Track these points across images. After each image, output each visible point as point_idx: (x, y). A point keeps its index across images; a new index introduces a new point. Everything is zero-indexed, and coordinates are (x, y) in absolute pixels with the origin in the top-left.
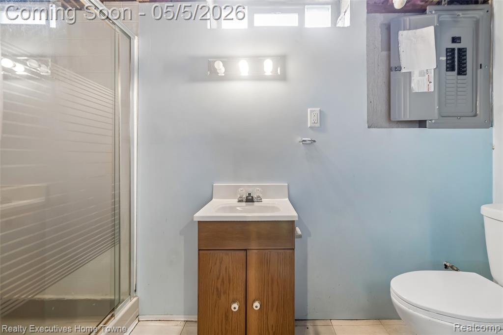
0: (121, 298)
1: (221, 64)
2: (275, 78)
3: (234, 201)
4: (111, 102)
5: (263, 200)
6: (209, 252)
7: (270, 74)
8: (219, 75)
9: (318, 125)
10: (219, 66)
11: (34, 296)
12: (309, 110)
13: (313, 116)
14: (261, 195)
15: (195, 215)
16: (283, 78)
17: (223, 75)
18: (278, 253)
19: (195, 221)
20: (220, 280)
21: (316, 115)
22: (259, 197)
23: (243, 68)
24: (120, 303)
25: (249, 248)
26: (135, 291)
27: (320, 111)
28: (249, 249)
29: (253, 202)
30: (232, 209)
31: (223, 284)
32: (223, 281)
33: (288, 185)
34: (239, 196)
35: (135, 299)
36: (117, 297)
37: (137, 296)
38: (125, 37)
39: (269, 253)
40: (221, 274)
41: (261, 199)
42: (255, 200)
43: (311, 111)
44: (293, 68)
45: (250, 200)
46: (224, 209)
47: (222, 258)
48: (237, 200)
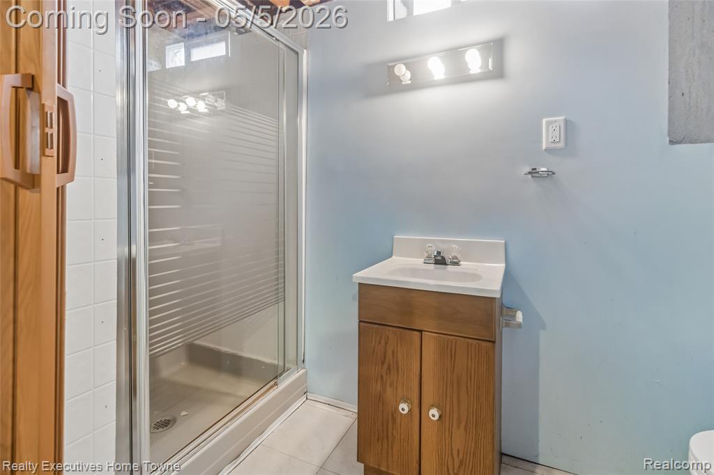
0: (286, 366)
1: (403, 68)
2: (485, 77)
3: (418, 262)
4: (274, 134)
5: (461, 263)
6: (372, 326)
7: (479, 71)
8: (403, 83)
9: (561, 145)
10: (402, 71)
11: (195, 340)
12: (544, 120)
13: (551, 130)
14: (459, 256)
15: (354, 275)
16: (499, 73)
17: (410, 82)
18: (468, 344)
19: (355, 283)
20: (385, 366)
21: (557, 129)
22: (455, 257)
23: (437, 68)
24: (284, 371)
25: (425, 329)
26: (303, 361)
27: (566, 122)
28: (424, 331)
29: (446, 264)
30: (414, 271)
31: (390, 372)
32: (389, 368)
33: (505, 243)
34: (426, 255)
35: (303, 371)
36: (281, 364)
37: (305, 368)
38: (292, 52)
39: (454, 341)
40: (387, 359)
41: (459, 261)
42: (448, 261)
43: (549, 123)
44: (516, 57)
45: (440, 261)
46: (402, 271)
47: (388, 337)
48: (423, 260)
